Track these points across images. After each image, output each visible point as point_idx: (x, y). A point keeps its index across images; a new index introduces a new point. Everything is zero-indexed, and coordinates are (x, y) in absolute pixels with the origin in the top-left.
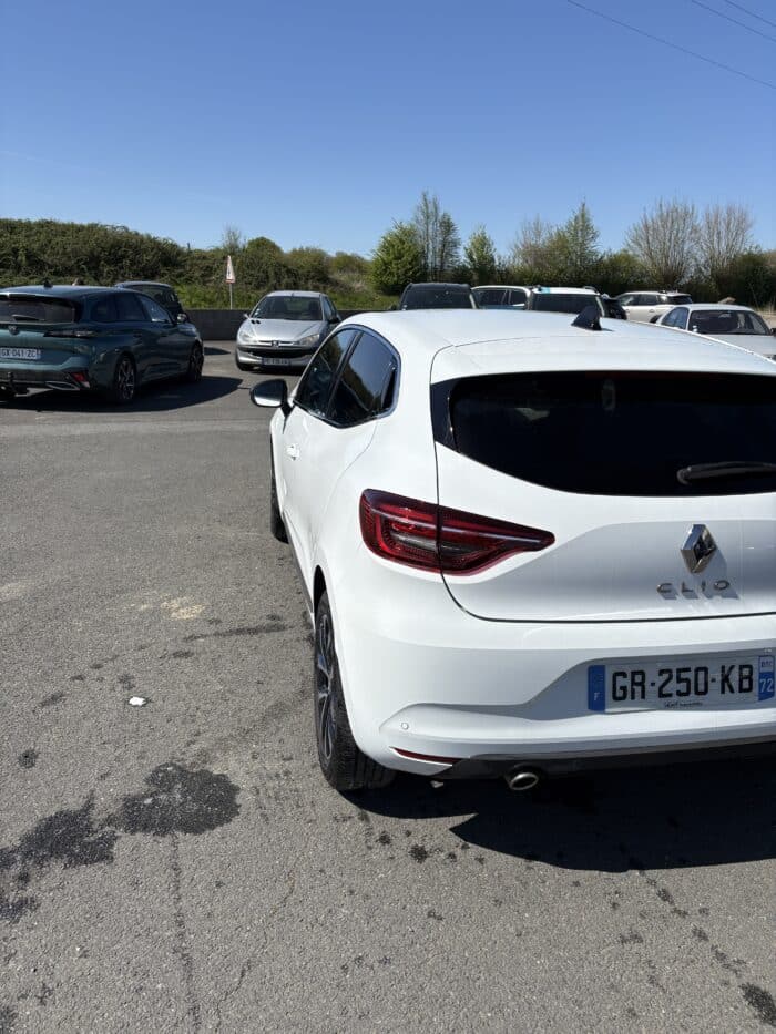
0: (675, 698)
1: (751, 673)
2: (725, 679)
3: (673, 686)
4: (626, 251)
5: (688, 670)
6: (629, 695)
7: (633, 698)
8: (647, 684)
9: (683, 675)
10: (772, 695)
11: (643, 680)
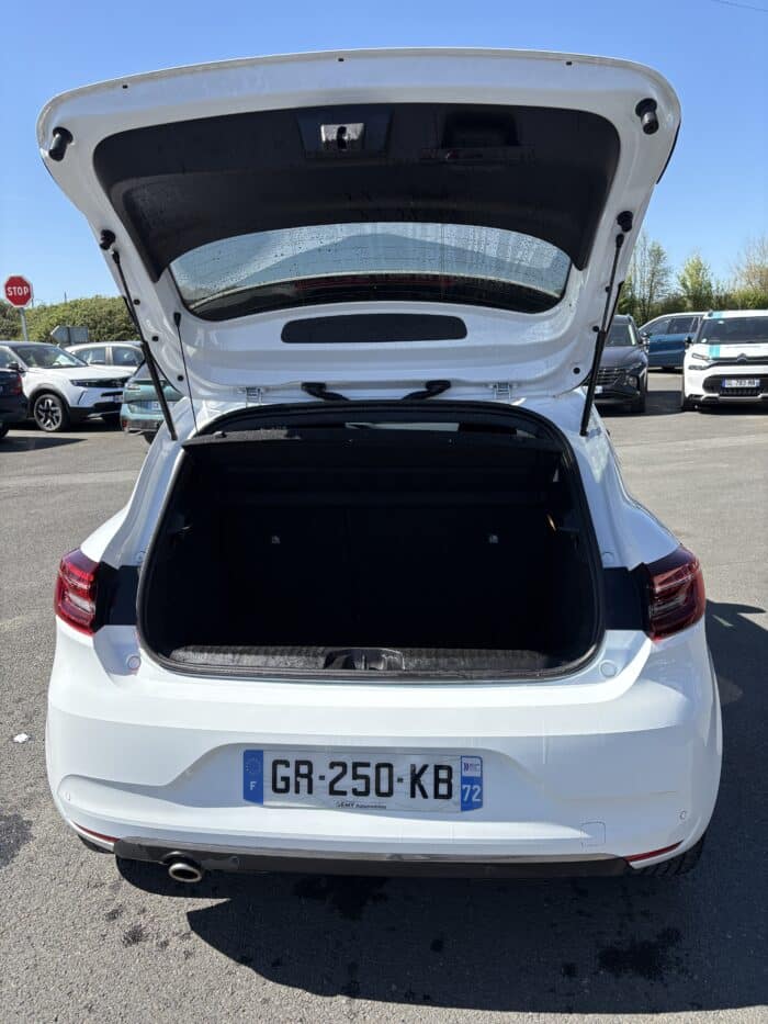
0: (350, 797)
1: (450, 777)
2: (416, 778)
3: (347, 783)
5: (367, 765)
6: (292, 788)
7: (297, 791)
8: (315, 777)
9: (361, 771)
10: (479, 805)
11: (310, 771)
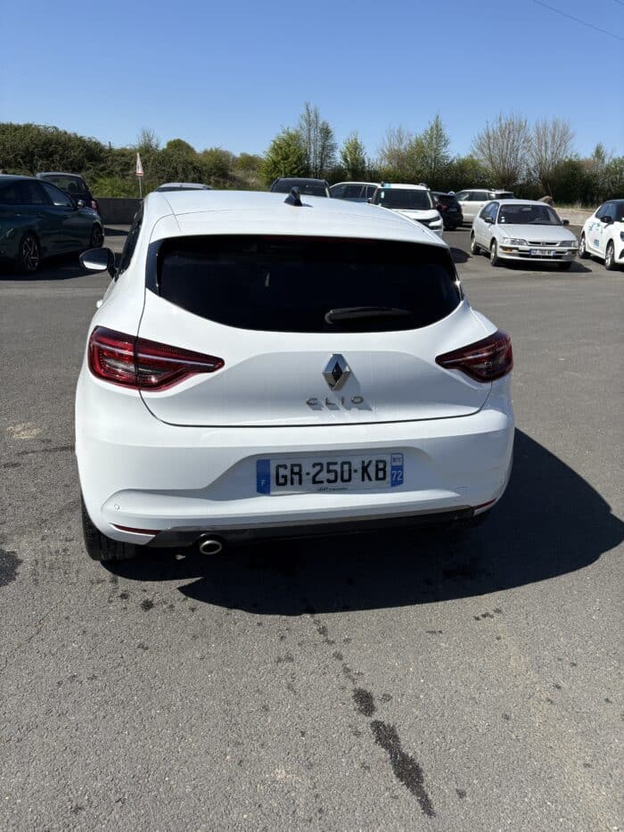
0: (326, 484)
1: (385, 467)
2: (365, 469)
3: (324, 476)
4: (471, 156)
5: (336, 463)
6: (289, 482)
7: (292, 484)
8: (304, 473)
9: (332, 467)
10: (401, 482)
11: (300, 470)
